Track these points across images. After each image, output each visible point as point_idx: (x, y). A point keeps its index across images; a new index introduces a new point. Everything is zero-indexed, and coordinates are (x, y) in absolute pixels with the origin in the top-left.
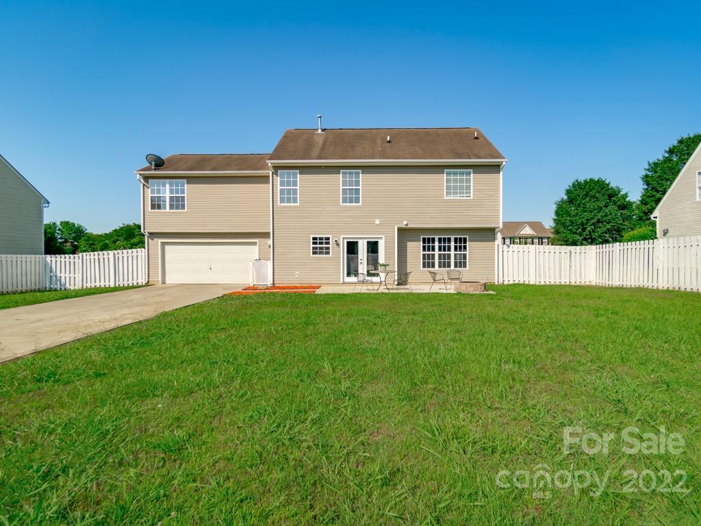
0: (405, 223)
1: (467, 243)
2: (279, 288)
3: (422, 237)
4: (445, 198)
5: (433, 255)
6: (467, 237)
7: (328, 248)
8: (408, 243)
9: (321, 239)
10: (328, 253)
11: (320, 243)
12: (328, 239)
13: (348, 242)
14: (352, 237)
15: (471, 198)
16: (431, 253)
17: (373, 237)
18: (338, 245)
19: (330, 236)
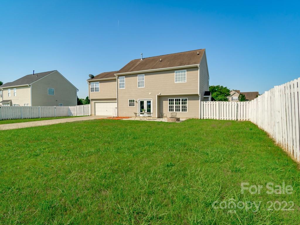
0: (160, 93)
1: (187, 101)
2: (120, 118)
3: (169, 99)
4: (175, 83)
5: (173, 106)
6: (187, 98)
7: (134, 104)
8: (164, 101)
9: (132, 100)
10: (134, 105)
11: (132, 102)
12: (134, 100)
13: (141, 102)
14: (142, 99)
15: (186, 82)
16: (172, 105)
17: (149, 99)
18: (137, 102)
19: (134, 99)
